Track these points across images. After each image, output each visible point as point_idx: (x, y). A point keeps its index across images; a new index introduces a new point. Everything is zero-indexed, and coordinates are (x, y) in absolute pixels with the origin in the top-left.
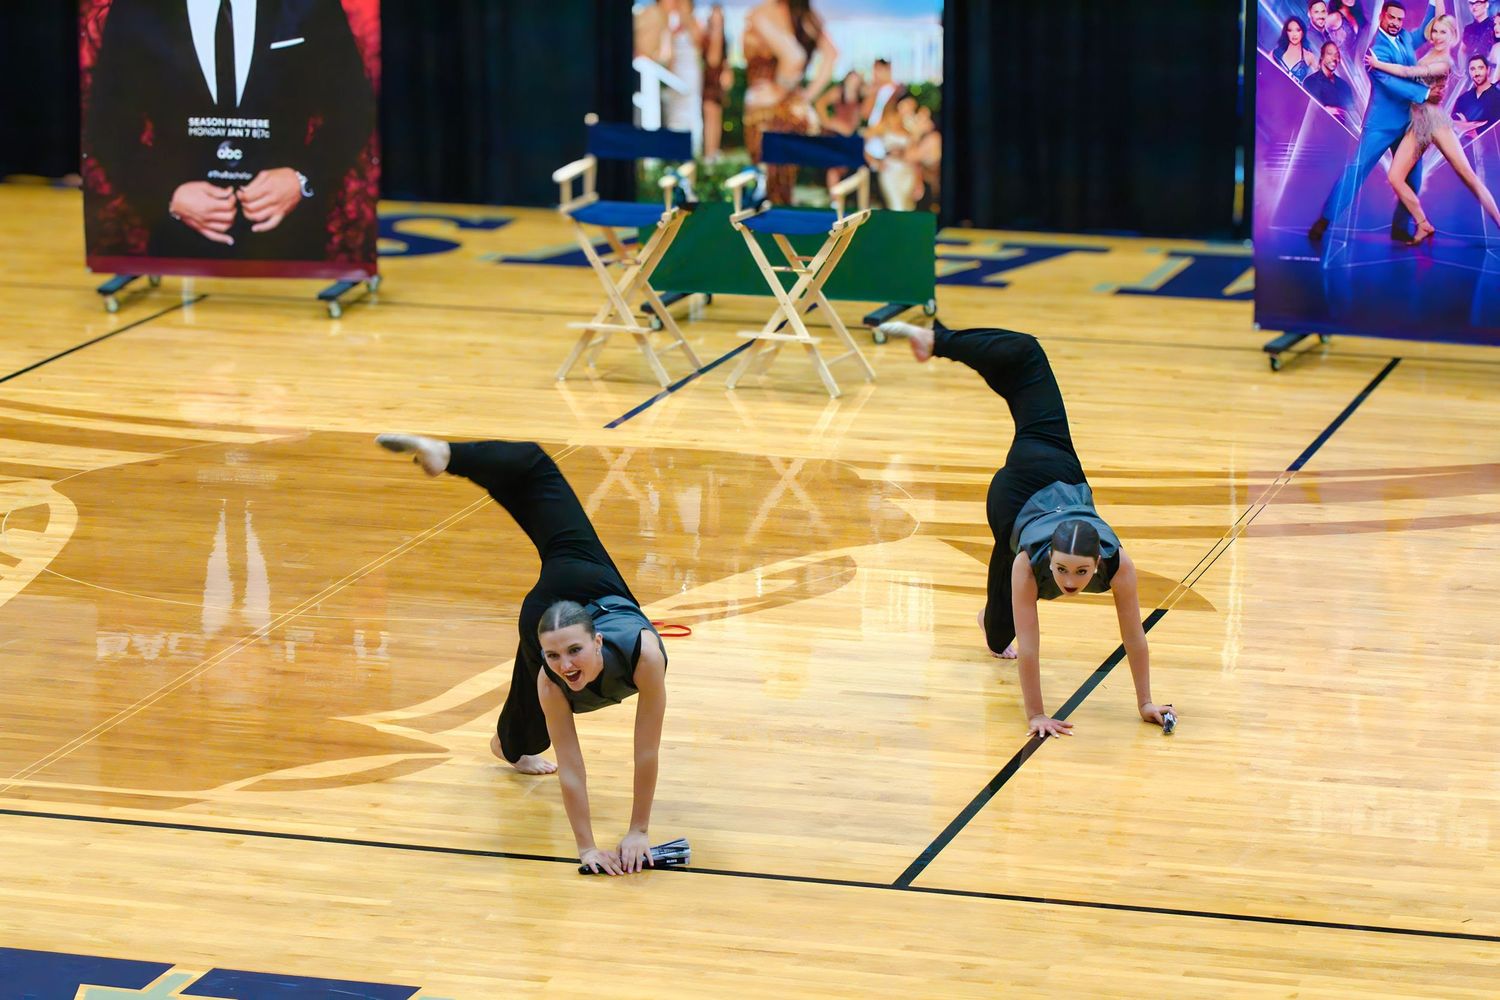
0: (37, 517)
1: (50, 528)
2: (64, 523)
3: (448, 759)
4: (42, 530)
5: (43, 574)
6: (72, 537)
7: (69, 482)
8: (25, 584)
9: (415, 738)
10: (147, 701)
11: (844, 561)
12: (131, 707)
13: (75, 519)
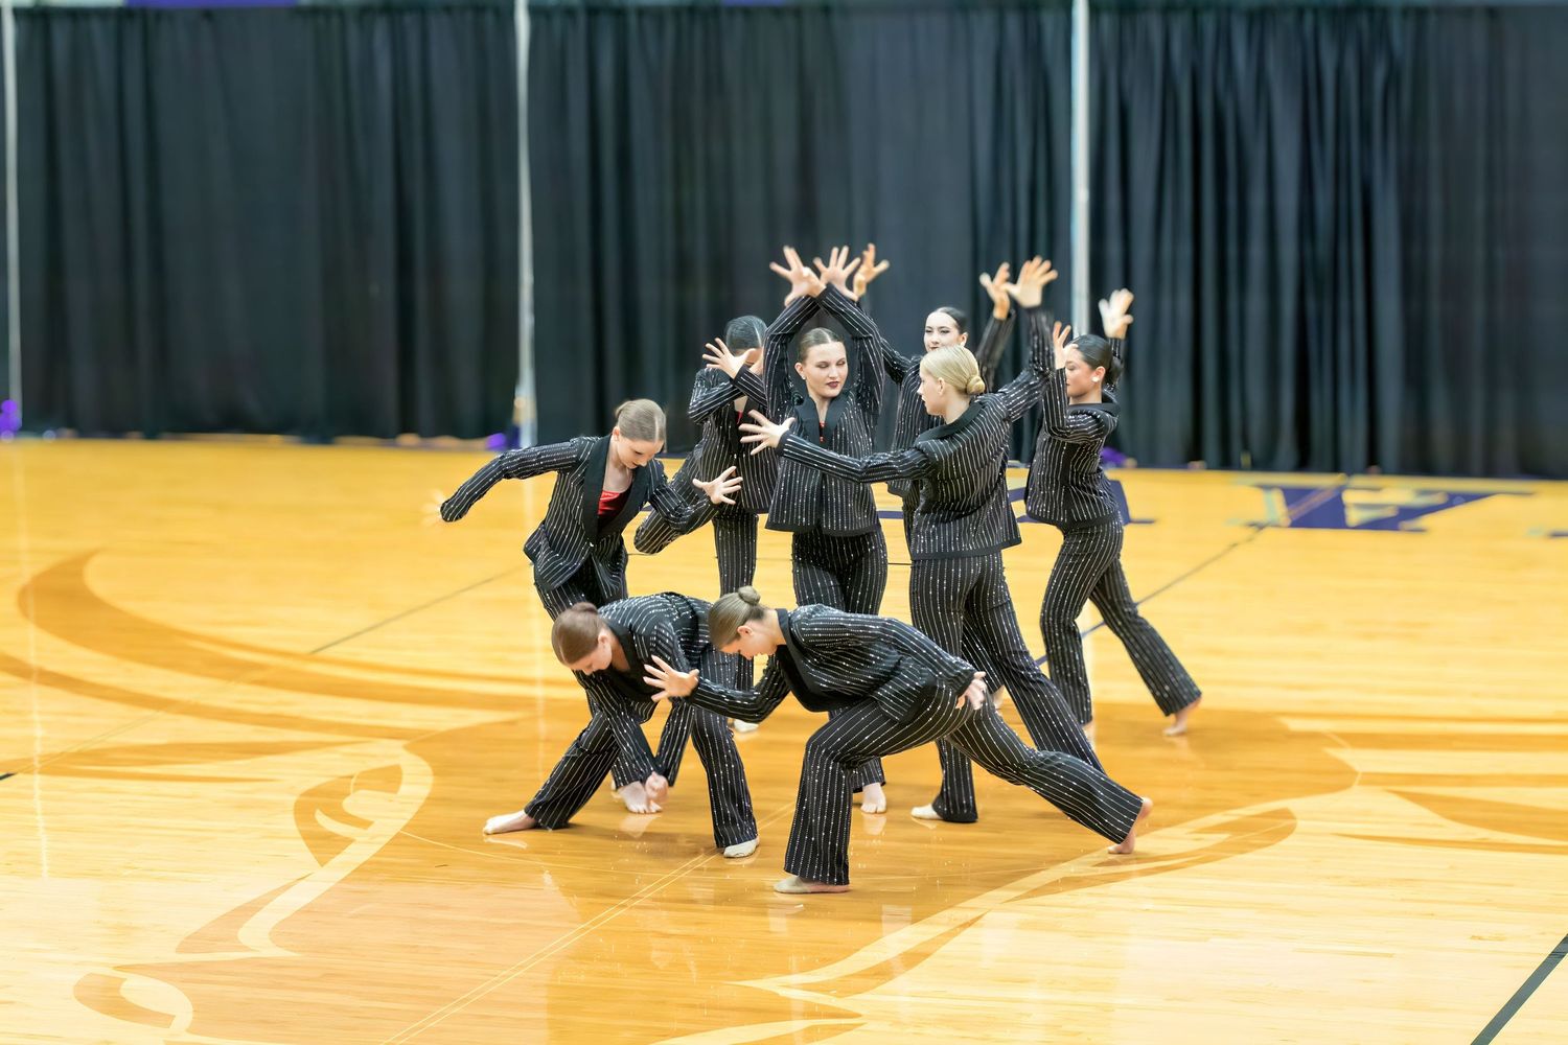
0: (389, 779)
1: (404, 789)
2: (418, 782)
3: (861, 1025)
4: (395, 791)
5: (398, 836)
6: (428, 798)
7: (419, 742)
8: (379, 847)
9: (821, 1002)
10: (521, 967)
11: (1285, 814)
12: (504, 973)
13: (430, 779)
